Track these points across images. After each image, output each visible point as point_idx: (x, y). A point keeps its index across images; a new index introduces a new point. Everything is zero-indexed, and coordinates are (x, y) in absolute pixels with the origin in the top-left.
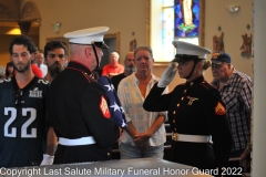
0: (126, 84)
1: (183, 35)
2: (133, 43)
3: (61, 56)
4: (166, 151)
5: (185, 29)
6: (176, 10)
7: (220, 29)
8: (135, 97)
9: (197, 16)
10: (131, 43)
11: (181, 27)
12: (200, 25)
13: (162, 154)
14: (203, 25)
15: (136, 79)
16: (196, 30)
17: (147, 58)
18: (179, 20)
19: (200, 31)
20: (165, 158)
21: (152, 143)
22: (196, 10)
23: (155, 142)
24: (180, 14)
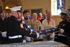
0: (44, 21)
1: (60, 8)
2: (47, 11)
3: (28, 15)
4: (55, 39)
5: (60, 7)
6: (57, 2)
7: (69, 7)
8: (47, 25)
9: (63, 3)
10: (46, 11)
11: (59, 6)
12: (64, 6)
13: (54, 40)
14: (65, 6)
15: (47, 20)
16: (63, 7)
17: (50, 15)
18: (58, 4)
19: (64, 7)
20: (54, 41)
21: (51, 37)
22: (63, 2)
23: (52, 36)
24: (59, 3)
